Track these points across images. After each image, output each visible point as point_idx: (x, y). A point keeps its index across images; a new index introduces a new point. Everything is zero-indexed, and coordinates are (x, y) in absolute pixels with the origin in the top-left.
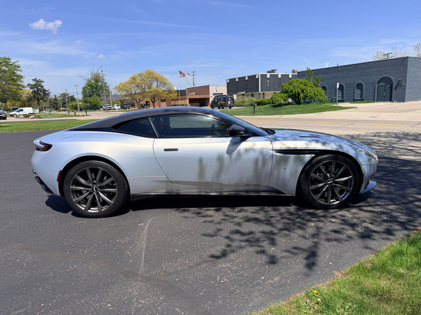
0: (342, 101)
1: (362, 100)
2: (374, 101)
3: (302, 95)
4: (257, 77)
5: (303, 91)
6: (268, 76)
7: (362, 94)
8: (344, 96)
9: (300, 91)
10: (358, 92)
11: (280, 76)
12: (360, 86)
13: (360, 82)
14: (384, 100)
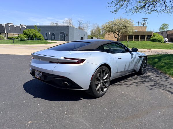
0: (47, 40)
1: (55, 40)
2: (59, 41)
3: (34, 36)
4: (3, 25)
5: (34, 34)
6: (9, 26)
7: (54, 38)
8: (48, 38)
9: (33, 34)
10: (53, 37)
11: (15, 26)
12: (53, 34)
13: (53, 33)
14: (63, 41)
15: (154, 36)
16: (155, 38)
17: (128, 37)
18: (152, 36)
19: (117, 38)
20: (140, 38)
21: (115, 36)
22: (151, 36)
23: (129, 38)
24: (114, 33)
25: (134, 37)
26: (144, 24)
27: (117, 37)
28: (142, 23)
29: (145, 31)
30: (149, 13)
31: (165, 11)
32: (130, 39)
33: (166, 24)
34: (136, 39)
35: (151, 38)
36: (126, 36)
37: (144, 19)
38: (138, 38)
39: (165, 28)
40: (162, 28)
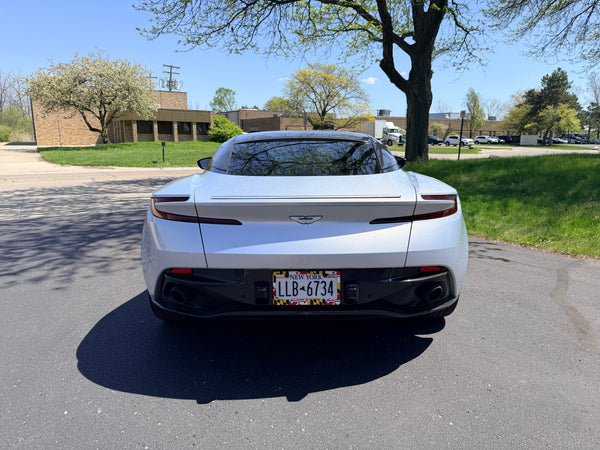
15: (217, 125)
16: (222, 131)
17: (135, 127)
18: (211, 127)
19: (97, 130)
20: (176, 132)
21: (88, 124)
22: (208, 124)
23: (139, 132)
24: (82, 113)
25: (156, 126)
26: (171, 84)
27: (100, 128)
28: (163, 81)
29: (184, 108)
30: (237, 51)
31: (280, 51)
32: (144, 136)
34: (163, 135)
35: (210, 132)
36: (129, 124)
37: (168, 69)
38: (171, 132)
39: (226, 101)
40: (219, 102)
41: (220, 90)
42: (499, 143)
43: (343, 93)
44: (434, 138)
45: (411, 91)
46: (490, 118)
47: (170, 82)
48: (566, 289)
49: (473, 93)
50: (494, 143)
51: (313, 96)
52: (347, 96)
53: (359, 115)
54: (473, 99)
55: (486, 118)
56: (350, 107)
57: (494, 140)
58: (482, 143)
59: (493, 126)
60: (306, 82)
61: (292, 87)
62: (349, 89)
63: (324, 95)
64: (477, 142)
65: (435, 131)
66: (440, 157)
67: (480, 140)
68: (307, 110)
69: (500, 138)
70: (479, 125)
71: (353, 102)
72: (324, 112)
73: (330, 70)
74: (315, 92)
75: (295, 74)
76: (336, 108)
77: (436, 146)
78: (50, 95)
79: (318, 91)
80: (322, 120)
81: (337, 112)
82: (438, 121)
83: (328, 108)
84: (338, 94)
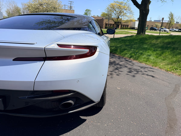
26: (71, 7)
28: (68, 6)
33: (89, 10)
39: (88, 14)
40: (86, 14)
41: (86, 10)
42: (179, 31)
43: (125, 11)
44: (155, 28)
45: (141, 8)
46: (177, 22)
47: (70, 7)
48: (175, 96)
49: (171, 13)
50: (177, 31)
51: (115, 12)
52: (126, 13)
53: (130, 19)
54: (172, 16)
55: (175, 23)
56: (127, 16)
57: (177, 30)
58: (172, 31)
59: (177, 25)
60: (113, 8)
61: (108, 9)
62: (127, 10)
63: (119, 12)
64: (171, 31)
65: (156, 26)
66: (150, 34)
67: (172, 30)
68: (113, 17)
69: (179, 29)
70: (172, 25)
71: (128, 14)
72: (118, 18)
73: (121, 3)
74: (116, 11)
75: (109, 5)
76: (122, 17)
77: (156, 31)
78: (31, 9)
79: (117, 10)
80: (117, 20)
81: (122, 18)
82: (158, 23)
83: (120, 16)
84: (123, 12)
